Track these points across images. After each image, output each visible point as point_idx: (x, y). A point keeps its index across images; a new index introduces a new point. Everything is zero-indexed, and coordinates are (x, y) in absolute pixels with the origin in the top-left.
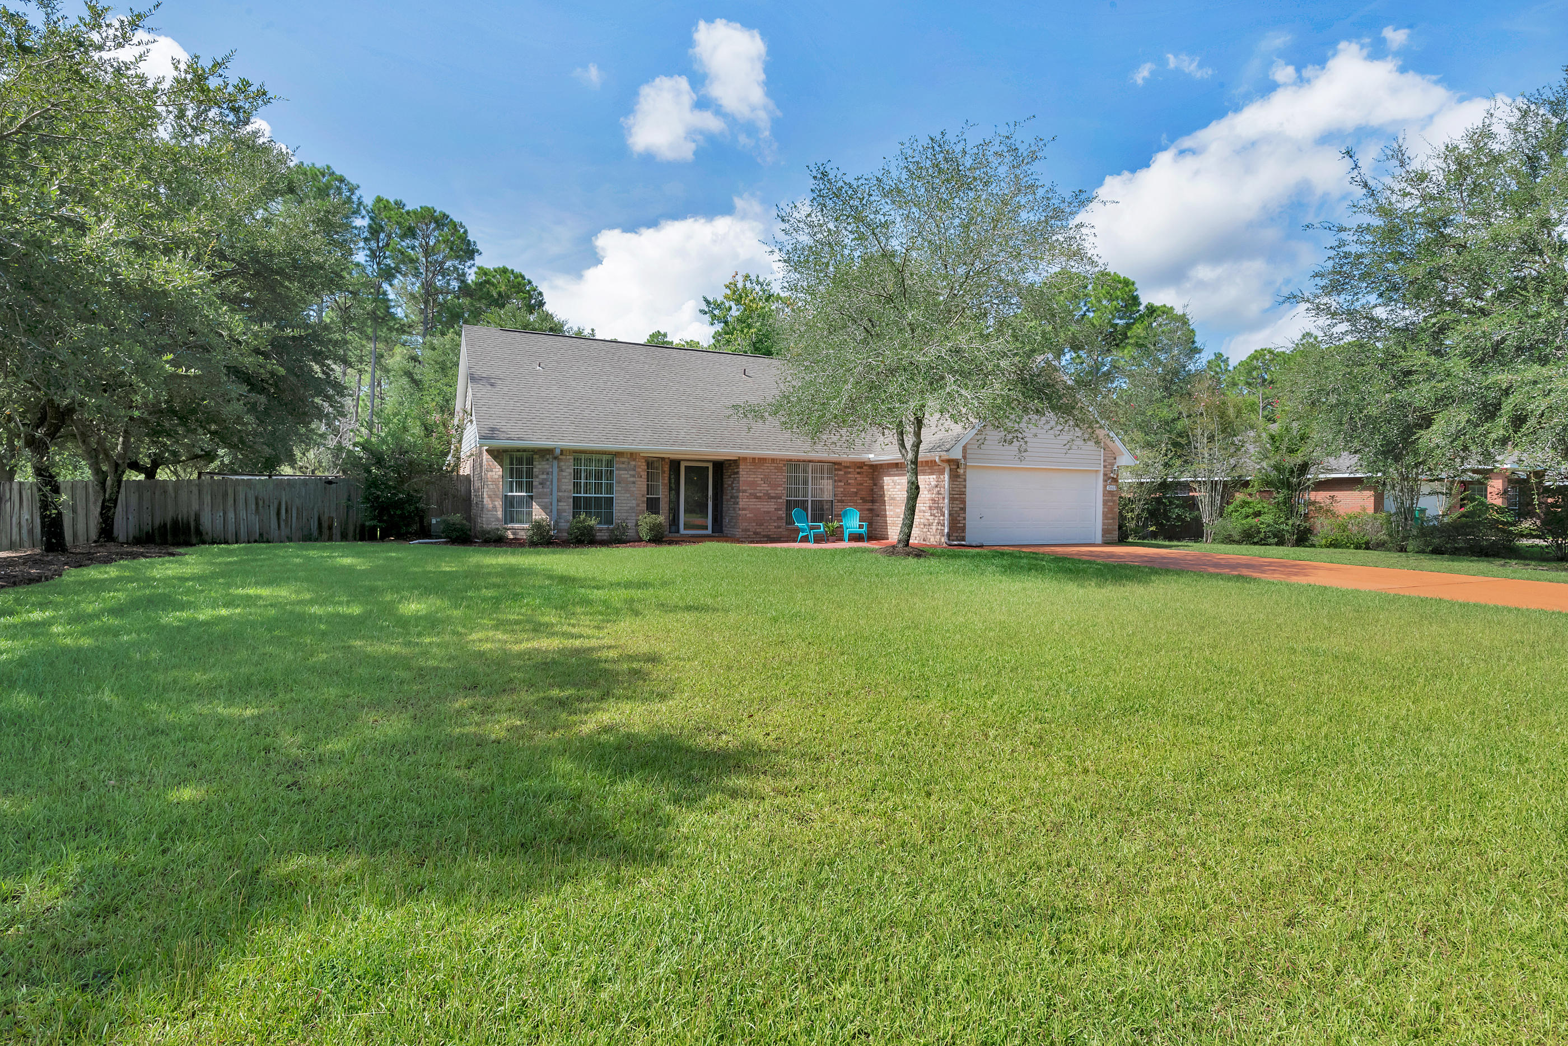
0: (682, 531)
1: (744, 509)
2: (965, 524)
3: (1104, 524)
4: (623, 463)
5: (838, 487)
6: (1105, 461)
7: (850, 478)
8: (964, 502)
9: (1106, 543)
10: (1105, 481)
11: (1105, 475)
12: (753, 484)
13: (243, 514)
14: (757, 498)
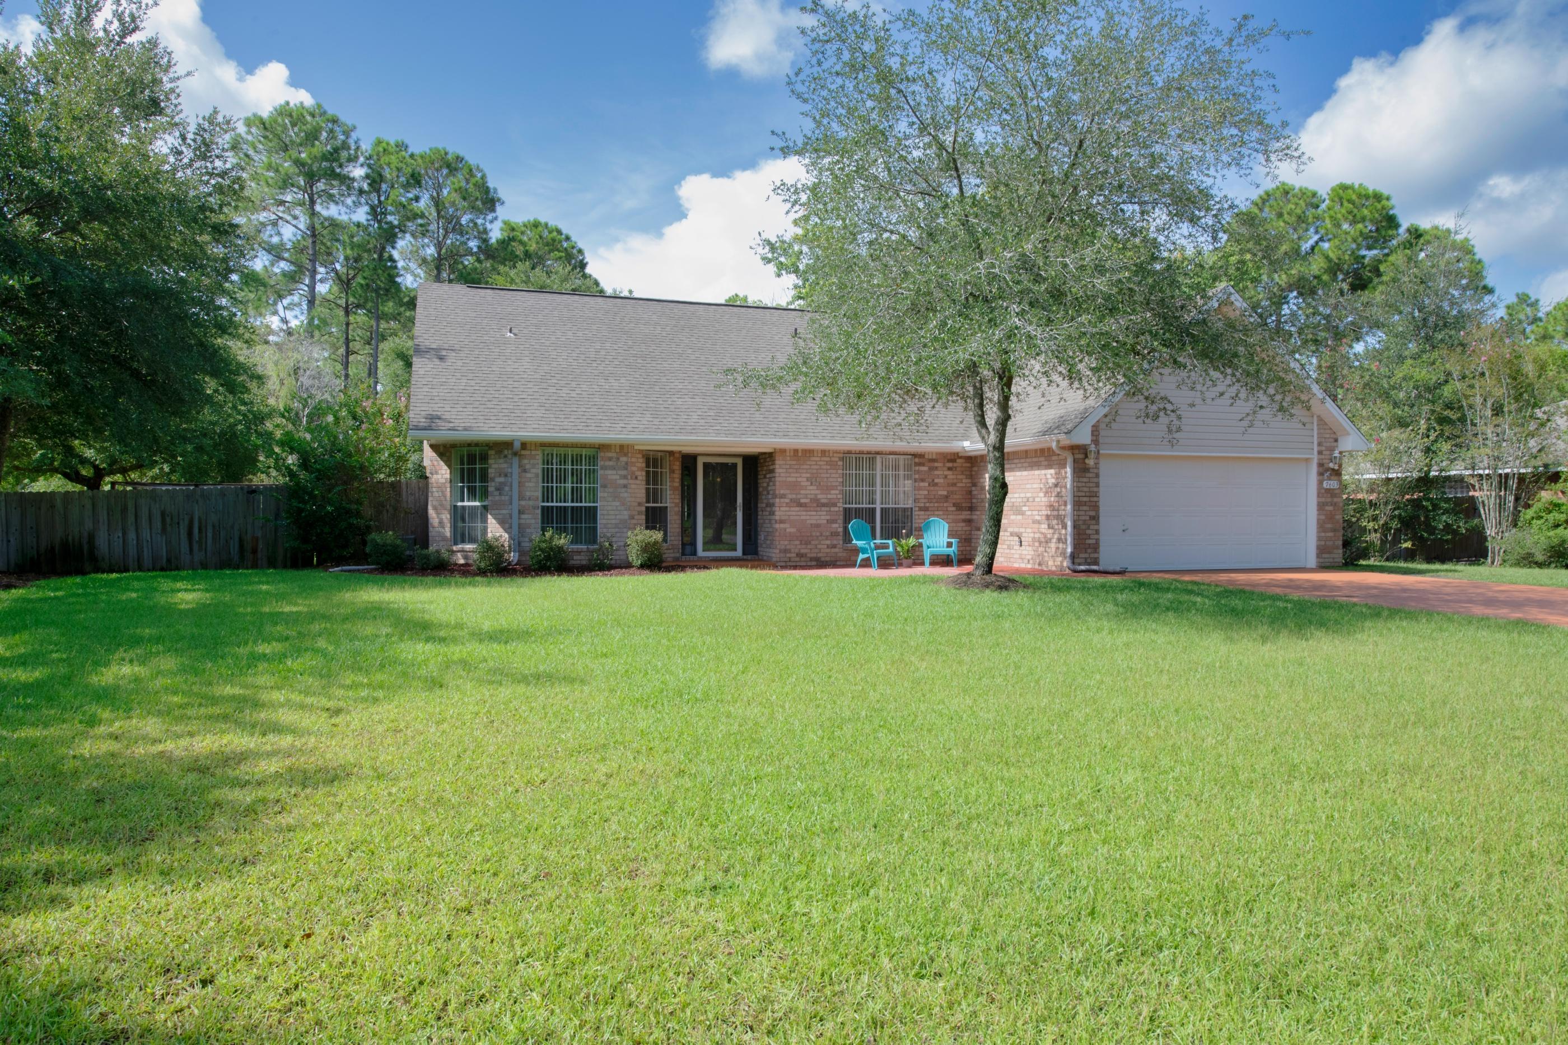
0: (700, 552)
1: (781, 522)
2: (1097, 540)
3: (1319, 539)
4: (610, 459)
5: (920, 489)
6: (1319, 444)
7: (938, 476)
8: (1096, 507)
9: (1324, 567)
10: (1321, 474)
11: (1320, 465)
12: (795, 486)
13: (146, 534)
14: (800, 505)
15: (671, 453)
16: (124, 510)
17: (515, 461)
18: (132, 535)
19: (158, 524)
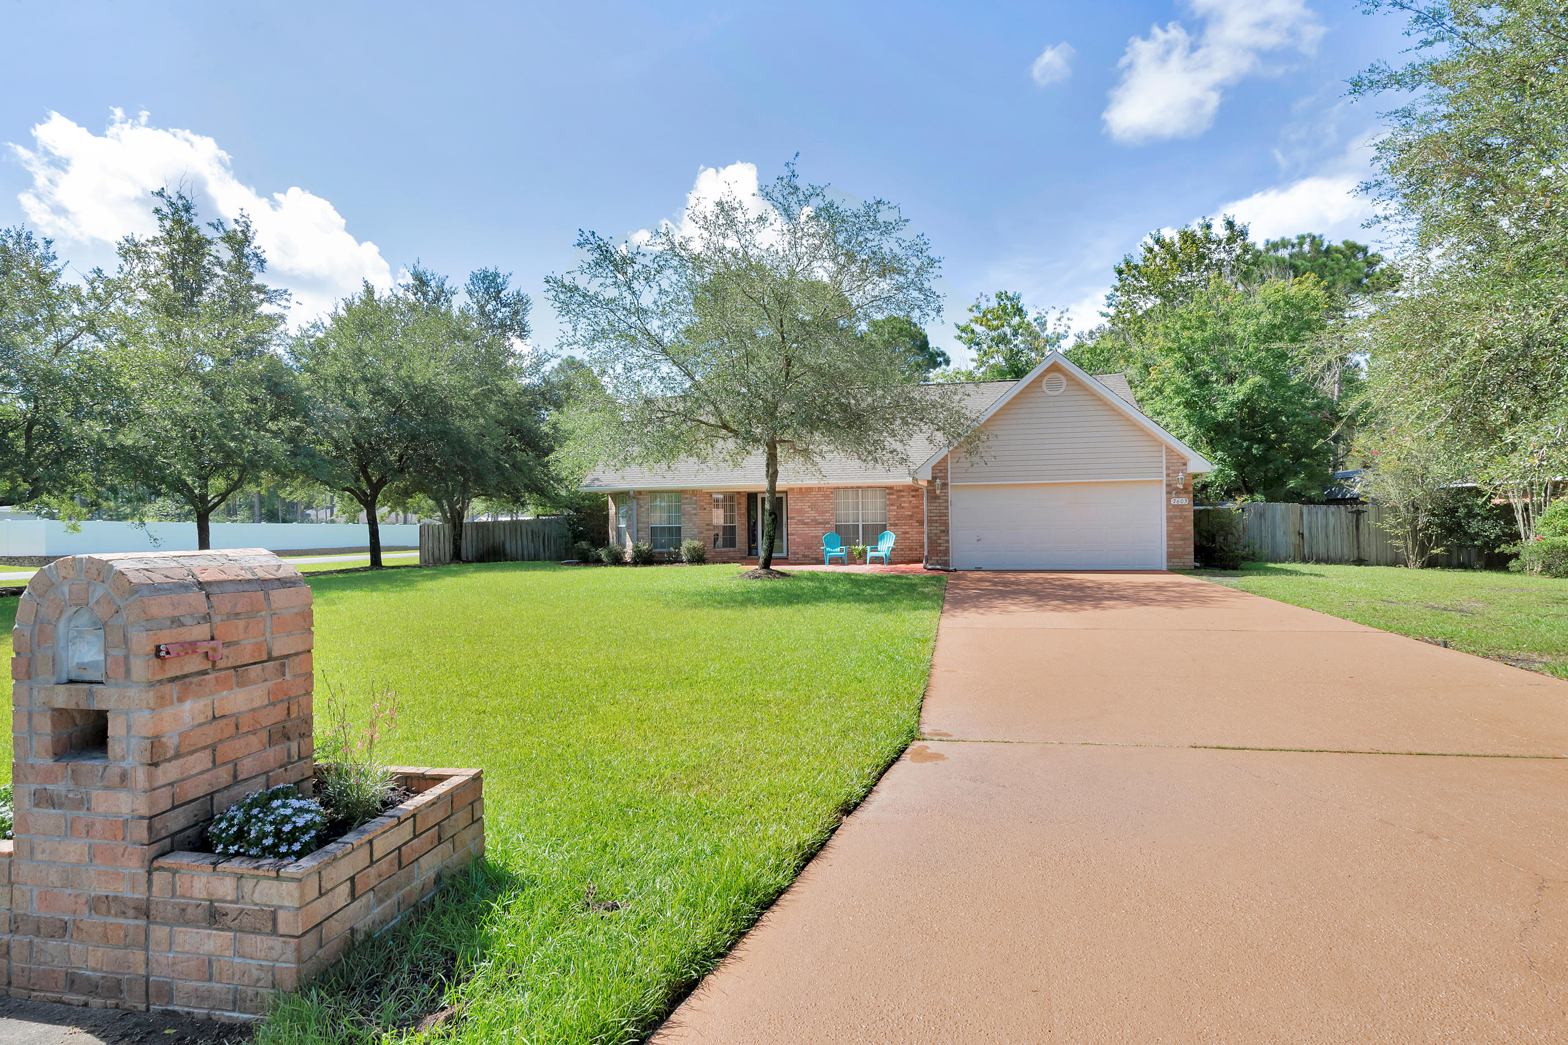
1: (793, 534)
2: (947, 549)
3: (1169, 546)
4: (689, 499)
5: (890, 511)
6: (1167, 468)
7: (904, 502)
9: (1172, 570)
10: (1168, 493)
11: (1168, 485)
12: (801, 511)
14: (805, 524)
15: (738, 493)
16: (516, 529)
17: (635, 502)
18: (519, 543)
19: (530, 537)
